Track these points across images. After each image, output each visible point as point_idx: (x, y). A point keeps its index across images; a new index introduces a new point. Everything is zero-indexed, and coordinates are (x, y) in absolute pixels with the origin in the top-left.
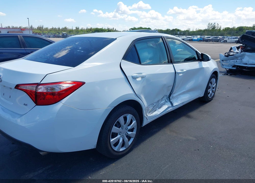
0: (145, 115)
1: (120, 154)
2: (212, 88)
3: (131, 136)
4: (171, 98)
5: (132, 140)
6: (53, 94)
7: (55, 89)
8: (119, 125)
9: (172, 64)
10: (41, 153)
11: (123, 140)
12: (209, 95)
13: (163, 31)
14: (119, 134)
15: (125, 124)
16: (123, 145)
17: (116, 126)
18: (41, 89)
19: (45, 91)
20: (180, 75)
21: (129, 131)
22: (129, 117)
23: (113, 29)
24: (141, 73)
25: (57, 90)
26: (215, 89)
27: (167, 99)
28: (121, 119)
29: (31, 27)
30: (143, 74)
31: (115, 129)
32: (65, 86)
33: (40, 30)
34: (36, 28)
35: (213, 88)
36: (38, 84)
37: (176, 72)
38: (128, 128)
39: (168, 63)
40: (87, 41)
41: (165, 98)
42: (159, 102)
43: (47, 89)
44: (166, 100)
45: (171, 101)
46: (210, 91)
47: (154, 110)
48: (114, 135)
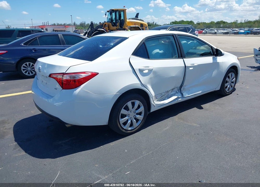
0: (152, 102)
1: (128, 132)
2: (230, 82)
3: (139, 118)
4: (182, 89)
5: (139, 122)
6: (75, 81)
7: (76, 77)
8: (127, 108)
9: (183, 59)
10: (67, 126)
11: (131, 121)
12: (227, 90)
13: (207, 23)
14: (128, 116)
15: (133, 108)
16: (131, 125)
17: (125, 109)
18: (66, 77)
19: (69, 79)
20: (190, 69)
21: (137, 114)
22: (137, 103)
23: (154, 23)
24: (148, 67)
25: (77, 78)
26: (234, 83)
27: (178, 90)
28: (129, 104)
29: (74, 24)
30: (150, 67)
31: (123, 111)
32: (84, 75)
33: (82, 26)
34: (79, 24)
35: (233, 82)
36: (64, 74)
37: (186, 66)
38: (136, 112)
39: (179, 57)
40: (106, 40)
41: (176, 90)
42: (169, 93)
43: (70, 77)
44: (177, 92)
45: (182, 92)
46: (228, 85)
47: (163, 99)
48: (123, 116)
